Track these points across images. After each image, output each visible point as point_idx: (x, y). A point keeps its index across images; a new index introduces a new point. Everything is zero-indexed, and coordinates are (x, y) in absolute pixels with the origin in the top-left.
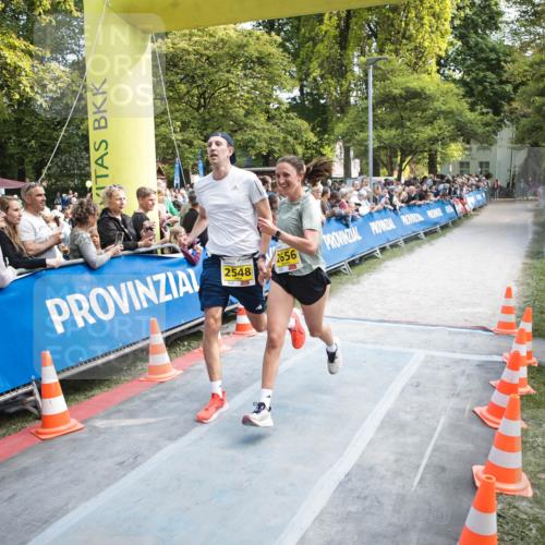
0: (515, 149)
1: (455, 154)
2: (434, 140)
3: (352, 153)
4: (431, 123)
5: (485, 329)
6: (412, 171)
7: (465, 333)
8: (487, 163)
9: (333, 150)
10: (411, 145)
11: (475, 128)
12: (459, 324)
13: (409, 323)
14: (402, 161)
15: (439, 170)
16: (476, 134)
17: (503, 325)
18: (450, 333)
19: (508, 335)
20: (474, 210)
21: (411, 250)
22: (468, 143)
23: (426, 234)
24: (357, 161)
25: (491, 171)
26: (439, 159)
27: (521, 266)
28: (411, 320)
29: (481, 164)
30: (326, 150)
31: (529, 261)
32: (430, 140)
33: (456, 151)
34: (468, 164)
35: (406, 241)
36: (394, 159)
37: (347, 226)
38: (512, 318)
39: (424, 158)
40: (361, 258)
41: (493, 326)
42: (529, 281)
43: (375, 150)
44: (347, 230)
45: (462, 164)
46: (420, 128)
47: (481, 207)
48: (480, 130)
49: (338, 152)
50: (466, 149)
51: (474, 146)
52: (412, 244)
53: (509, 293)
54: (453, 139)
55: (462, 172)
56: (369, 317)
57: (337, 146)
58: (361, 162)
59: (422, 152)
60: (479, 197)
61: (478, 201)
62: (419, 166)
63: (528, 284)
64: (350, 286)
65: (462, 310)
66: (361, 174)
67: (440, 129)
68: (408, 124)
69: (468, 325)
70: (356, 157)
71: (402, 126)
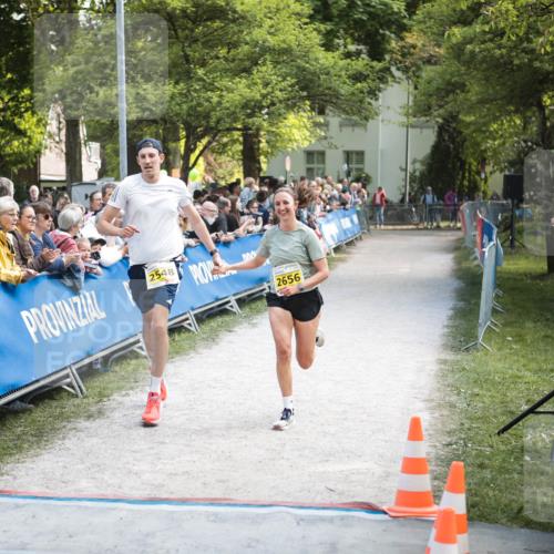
0: (413, 126)
1: (297, 134)
2: (252, 108)
3: (83, 132)
4: (247, 71)
5: (371, 509)
6: (209, 169)
7: (331, 520)
8: (361, 154)
9: (41, 122)
10: (207, 116)
11: (335, 83)
12: (319, 500)
13: (213, 502)
14: (189, 150)
15: (264, 166)
16: (337, 95)
17: (407, 498)
18: (300, 520)
19: (419, 519)
20: (337, 249)
21: (212, 338)
22: (321, 112)
23: (241, 302)
24: (95, 146)
25: (368, 169)
26: (263, 145)
27: (433, 368)
28: (217, 494)
29: (348, 156)
30: (27, 123)
31: (450, 356)
32: (245, 106)
33: (298, 129)
34: (322, 154)
35: (200, 319)
36: (172, 145)
37: (75, 291)
38: (423, 483)
39: (234, 141)
40: (106, 359)
41: (388, 502)
42: (454, 398)
43: (132, 126)
44: (76, 299)
45: (309, 154)
46: (226, 82)
47: (350, 244)
48: (345, 89)
49: (53, 127)
50: (317, 125)
51: (334, 120)
52: (214, 323)
53: (415, 432)
54: (292, 105)
55: (310, 170)
56: (127, 492)
57: (51, 114)
58: (103, 147)
59: (229, 130)
60: (346, 223)
61: (345, 232)
62: (224, 158)
63: (452, 406)
64: (83, 424)
65: (320, 468)
66: (102, 173)
67: (266, 85)
68: (201, 72)
69: (336, 499)
70: (92, 138)
71: (188, 76)
